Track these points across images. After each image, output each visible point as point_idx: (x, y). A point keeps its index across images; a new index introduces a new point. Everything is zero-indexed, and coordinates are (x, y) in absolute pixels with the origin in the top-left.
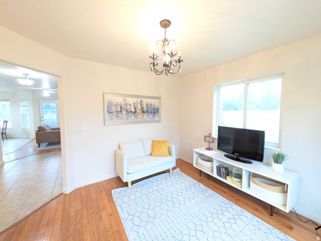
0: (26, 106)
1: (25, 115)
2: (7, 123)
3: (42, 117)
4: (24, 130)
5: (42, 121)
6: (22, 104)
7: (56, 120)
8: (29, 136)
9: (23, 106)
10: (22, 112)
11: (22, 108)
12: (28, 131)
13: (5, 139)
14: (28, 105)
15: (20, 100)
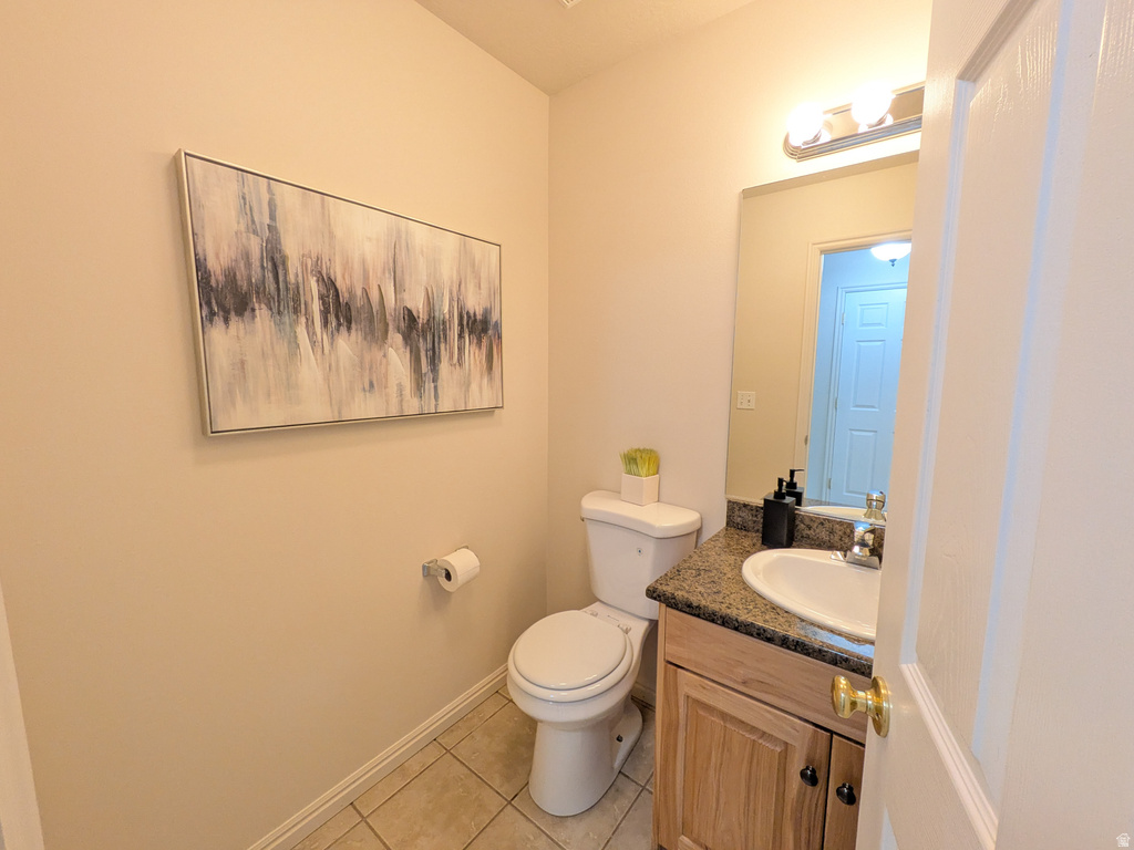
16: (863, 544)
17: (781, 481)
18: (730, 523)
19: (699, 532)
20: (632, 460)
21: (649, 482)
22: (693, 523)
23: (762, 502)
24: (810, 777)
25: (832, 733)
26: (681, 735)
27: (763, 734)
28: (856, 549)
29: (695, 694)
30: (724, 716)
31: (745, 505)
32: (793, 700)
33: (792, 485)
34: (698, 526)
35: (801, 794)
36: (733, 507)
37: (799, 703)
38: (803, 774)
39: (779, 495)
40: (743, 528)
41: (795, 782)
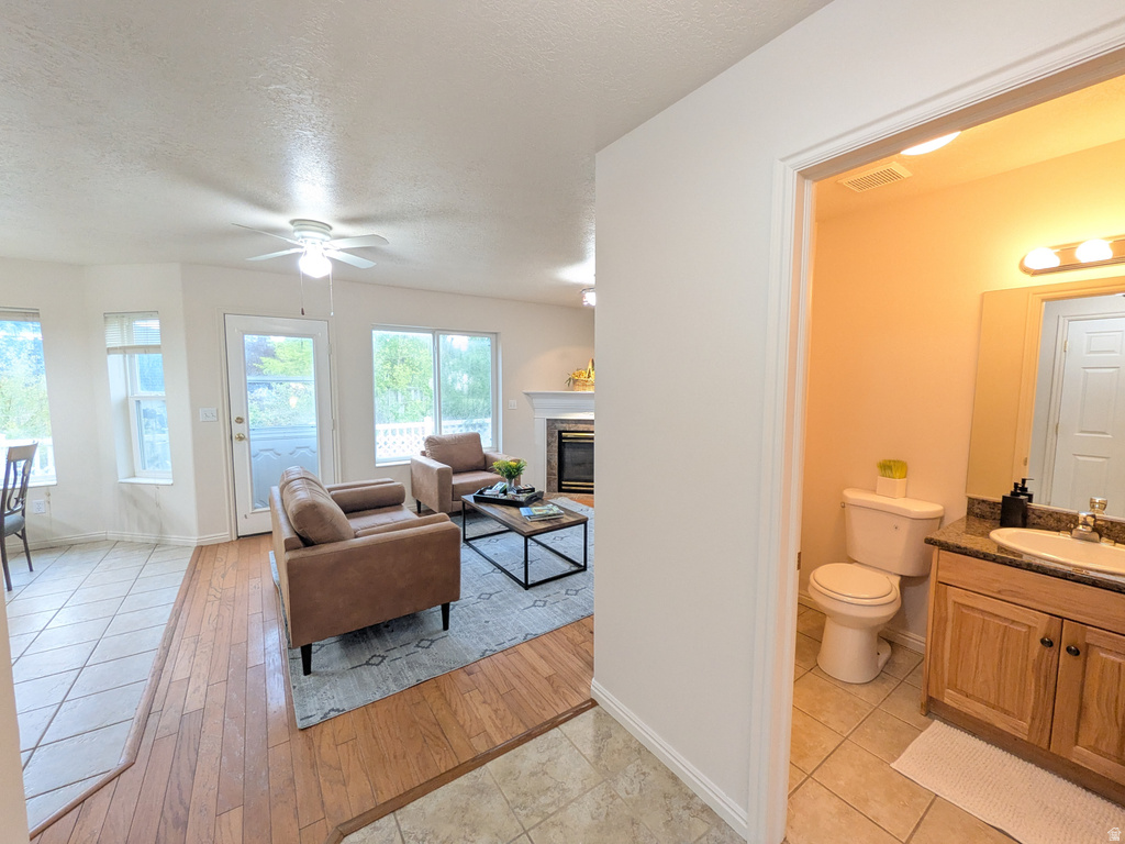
0: (146, 349)
1: (132, 405)
2: (29, 460)
3: (240, 420)
4: (133, 497)
5: (241, 439)
6: (114, 337)
7: (314, 432)
8: (161, 531)
9: (124, 350)
10: (117, 389)
11: (115, 361)
12: (158, 505)
13: (16, 554)
14: (157, 342)
15: (106, 316)
16: (1085, 524)
17: (1016, 485)
18: (970, 512)
19: (942, 518)
20: (887, 467)
21: (900, 482)
22: (938, 512)
23: (1000, 500)
24: (1047, 643)
25: (1063, 618)
26: (950, 625)
27: (1013, 622)
28: (1080, 527)
29: (960, 600)
30: (982, 612)
31: (983, 501)
32: (1034, 600)
33: (1024, 490)
34: (941, 515)
35: (1041, 655)
36: (972, 502)
37: (1038, 602)
38: (1043, 641)
39: (1014, 494)
40: (982, 517)
41: (1036, 646)
